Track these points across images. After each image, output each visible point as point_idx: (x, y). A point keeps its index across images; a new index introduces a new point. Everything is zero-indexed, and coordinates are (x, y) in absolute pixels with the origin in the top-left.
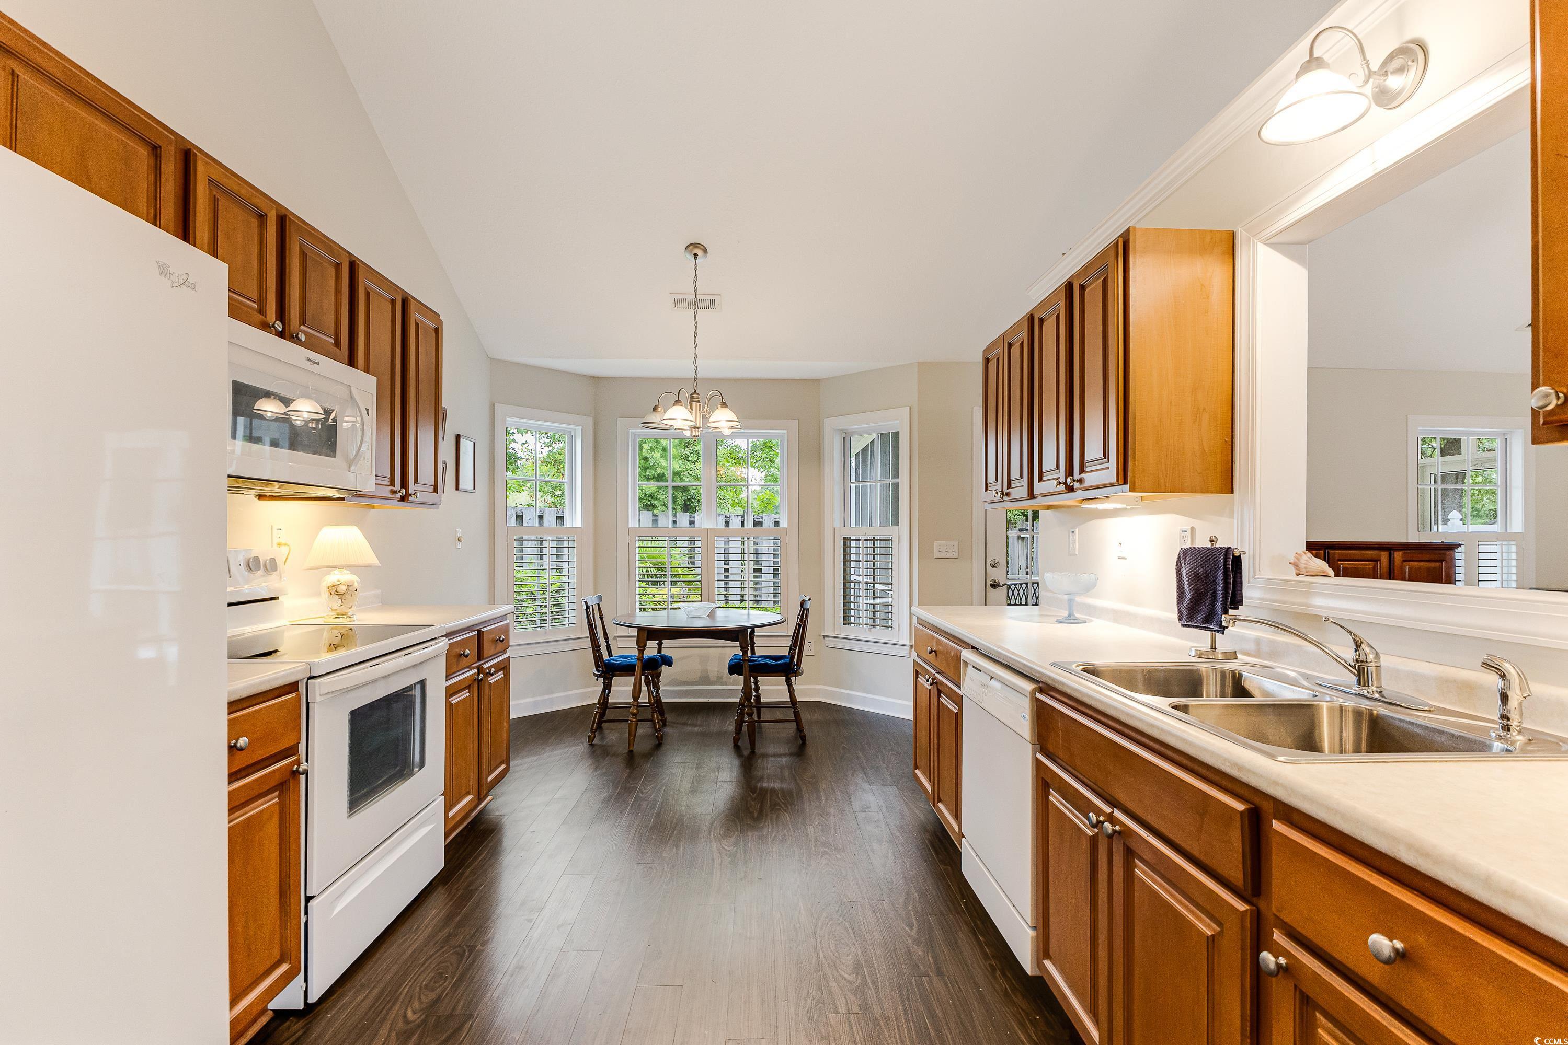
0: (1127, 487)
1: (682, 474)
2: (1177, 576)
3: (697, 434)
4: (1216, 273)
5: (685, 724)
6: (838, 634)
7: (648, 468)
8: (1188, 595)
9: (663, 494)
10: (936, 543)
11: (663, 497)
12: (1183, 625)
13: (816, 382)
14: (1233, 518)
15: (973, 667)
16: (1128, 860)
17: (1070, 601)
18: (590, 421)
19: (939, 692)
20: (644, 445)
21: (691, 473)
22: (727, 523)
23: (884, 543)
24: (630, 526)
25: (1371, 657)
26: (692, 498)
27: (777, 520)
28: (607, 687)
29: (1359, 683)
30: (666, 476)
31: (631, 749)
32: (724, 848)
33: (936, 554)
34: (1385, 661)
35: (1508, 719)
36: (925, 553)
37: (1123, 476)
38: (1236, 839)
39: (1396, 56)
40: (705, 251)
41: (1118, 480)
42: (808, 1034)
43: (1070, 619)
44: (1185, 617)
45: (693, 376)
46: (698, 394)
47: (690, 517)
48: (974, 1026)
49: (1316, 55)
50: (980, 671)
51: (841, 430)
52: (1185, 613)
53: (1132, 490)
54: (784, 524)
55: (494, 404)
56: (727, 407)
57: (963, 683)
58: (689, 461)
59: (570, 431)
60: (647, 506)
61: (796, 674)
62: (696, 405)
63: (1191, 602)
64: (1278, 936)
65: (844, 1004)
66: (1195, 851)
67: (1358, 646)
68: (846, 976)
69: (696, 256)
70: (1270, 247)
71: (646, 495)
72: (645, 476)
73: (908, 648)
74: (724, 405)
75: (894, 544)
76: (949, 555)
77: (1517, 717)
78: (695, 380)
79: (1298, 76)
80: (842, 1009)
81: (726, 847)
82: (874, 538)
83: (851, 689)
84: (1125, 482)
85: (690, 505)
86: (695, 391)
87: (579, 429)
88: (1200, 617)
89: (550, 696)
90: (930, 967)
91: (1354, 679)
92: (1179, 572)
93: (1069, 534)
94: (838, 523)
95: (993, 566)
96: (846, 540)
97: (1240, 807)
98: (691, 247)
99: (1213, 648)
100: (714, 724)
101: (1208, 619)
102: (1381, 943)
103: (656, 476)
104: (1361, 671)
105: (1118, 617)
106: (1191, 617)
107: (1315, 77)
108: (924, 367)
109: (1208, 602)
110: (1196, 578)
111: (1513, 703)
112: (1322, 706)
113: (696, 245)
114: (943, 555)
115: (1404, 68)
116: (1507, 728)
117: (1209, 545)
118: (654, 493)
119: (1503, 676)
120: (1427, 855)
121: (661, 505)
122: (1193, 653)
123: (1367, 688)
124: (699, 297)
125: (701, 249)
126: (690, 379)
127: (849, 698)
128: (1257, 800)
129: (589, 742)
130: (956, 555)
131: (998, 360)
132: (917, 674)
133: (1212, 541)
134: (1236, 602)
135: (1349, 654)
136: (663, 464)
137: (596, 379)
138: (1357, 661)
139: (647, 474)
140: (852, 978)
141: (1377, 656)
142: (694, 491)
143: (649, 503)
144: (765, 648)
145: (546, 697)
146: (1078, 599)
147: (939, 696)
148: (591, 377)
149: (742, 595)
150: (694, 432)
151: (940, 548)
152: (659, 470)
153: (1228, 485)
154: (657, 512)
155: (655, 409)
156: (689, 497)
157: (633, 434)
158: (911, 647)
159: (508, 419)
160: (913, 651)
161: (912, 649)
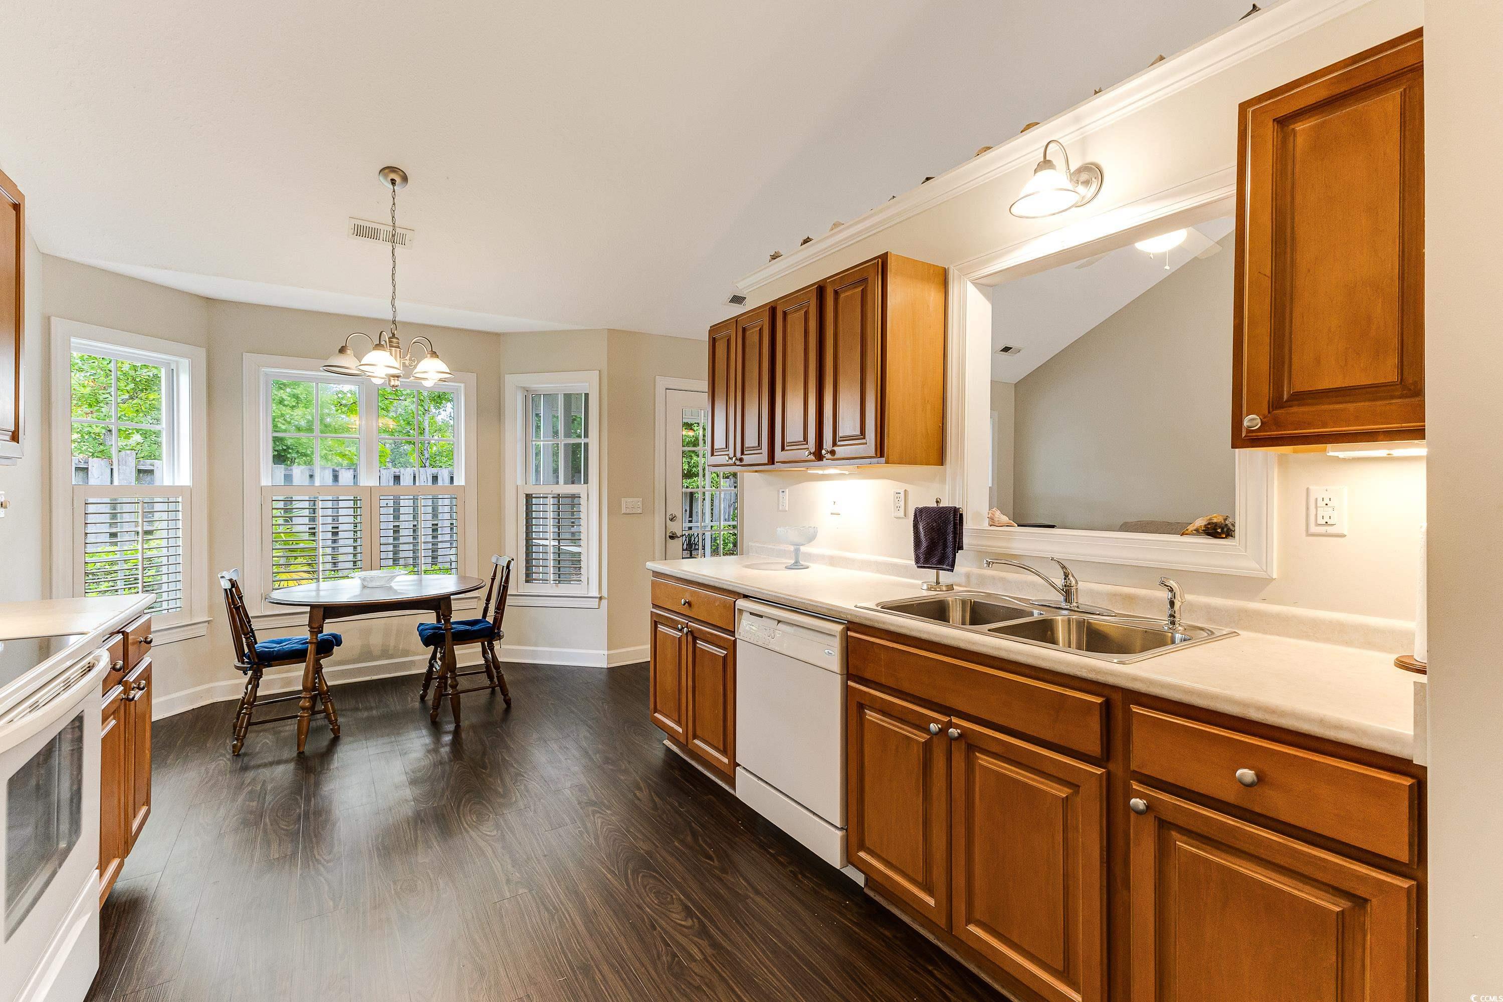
0: (883, 459)
2: (914, 529)
3: (397, 383)
4: (933, 296)
5: (357, 709)
6: (521, 592)
8: (924, 544)
10: (622, 499)
12: (918, 567)
13: (497, 335)
14: (945, 484)
15: (751, 614)
16: (968, 755)
17: (797, 551)
18: (202, 353)
19: (695, 639)
22: (336, 478)
23: (568, 501)
24: (263, 483)
25: (1073, 582)
27: (397, 474)
28: (255, 681)
29: (1066, 600)
31: (301, 750)
32: (487, 835)
33: (622, 511)
34: (1081, 585)
35: (1174, 617)
36: (614, 509)
37: (880, 450)
38: (1095, 724)
39: (1083, 171)
40: (405, 179)
41: (876, 454)
42: (682, 991)
43: (796, 565)
44: (922, 560)
45: (391, 318)
46: (397, 338)
47: (286, 470)
48: (809, 928)
49: (1047, 159)
50: (761, 616)
51: (524, 388)
52: (922, 557)
53: (887, 462)
54: (460, 481)
55: (49, 318)
56: (437, 356)
57: (738, 628)
58: (284, 405)
59: (170, 362)
61: (499, 637)
62: (396, 351)
63: (927, 549)
64: (1135, 786)
65: (696, 950)
66: (1048, 736)
67: (1066, 576)
68: (683, 923)
69: (393, 182)
70: (976, 287)
73: (597, 600)
74: (434, 354)
75: (583, 501)
76: (634, 512)
77: (1179, 615)
78: (394, 322)
79: (1036, 171)
80: (699, 956)
81: (489, 833)
82: (559, 495)
83: (536, 645)
84: (882, 456)
86: (393, 335)
87: (185, 363)
88: (935, 560)
90: (747, 889)
91: (1062, 598)
92: (916, 527)
93: (779, 494)
94: (520, 482)
95: (671, 520)
96: (529, 497)
97: (1099, 700)
98: (387, 171)
99: (938, 583)
100: (394, 703)
101: (941, 561)
102: (1246, 774)
104: (1068, 592)
105: (833, 561)
106: (927, 560)
107: (1045, 174)
108: (612, 333)
109: (940, 548)
110: (929, 530)
111: (1177, 607)
112: (1057, 621)
113: (393, 169)
114: (628, 512)
115: (1089, 181)
116: (1173, 623)
117: (935, 505)
119: (1171, 590)
120: (1273, 712)
122: (925, 587)
123: (1069, 604)
124: (398, 230)
125: (399, 175)
126: (387, 321)
127: (534, 654)
128: (1106, 692)
129: (234, 752)
130: (640, 511)
131: (729, 341)
132: (655, 624)
133: (937, 502)
134: (961, 548)
135: (1059, 582)
137: (209, 301)
138: (1065, 586)
140: (689, 923)
141: (1077, 582)
144: (462, 611)
146: (803, 549)
147: (694, 643)
148: (198, 296)
149: (415, 558)
150: (392, 381)
151: (628, 503)
153: (940, 459)
155: (342, 350)
156: (285, 448)
157: (266, 374)
158: (601, 598)
159: (73, 340)
160: (604, 603)
161: (603, 601)
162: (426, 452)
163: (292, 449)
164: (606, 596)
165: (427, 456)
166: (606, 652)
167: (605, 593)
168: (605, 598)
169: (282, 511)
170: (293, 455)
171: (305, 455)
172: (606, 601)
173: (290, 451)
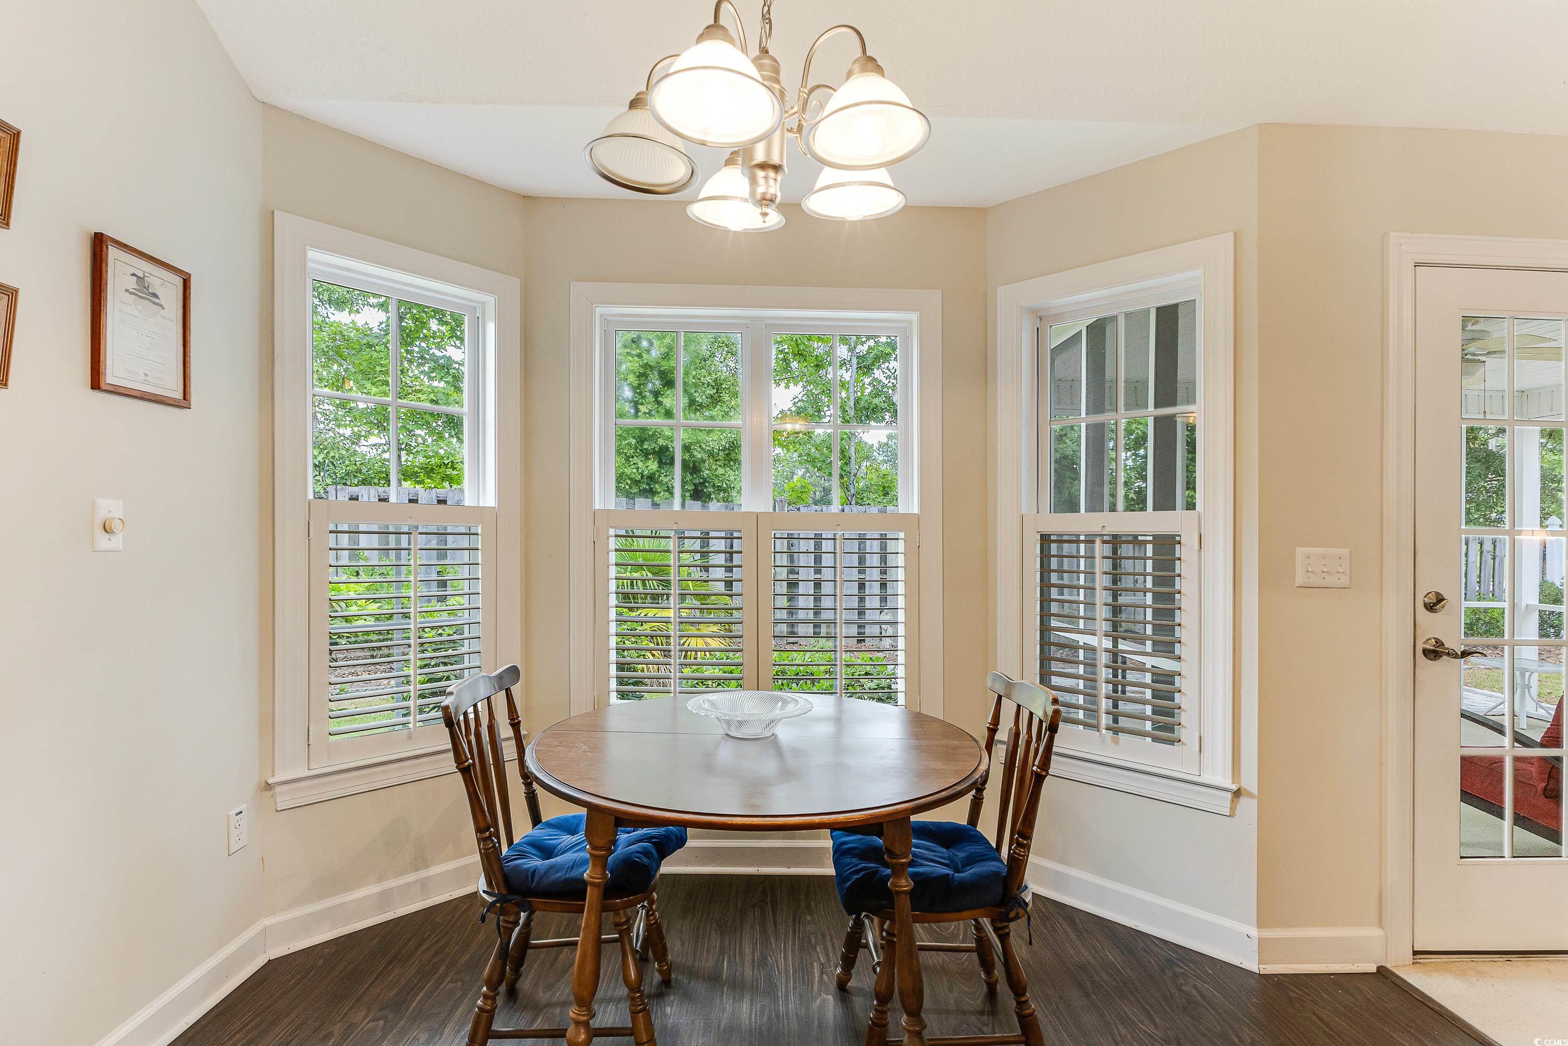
1: (692, 447)
7: (646, 440)
9: (666, 476)
10: (1298, 549)
11: (665, 480)
13: (980, 212)
18: (514, 285)
20: (640, 407)
21: (704, 447)
23: (1145, 550)
24: (598, 505)
26: (705, 481)
30: (671, 450)
33: (1300, 579)
36: (1274, 573)
51: (1035, 310)
54: (910, 504)
55: (271, 213)
56: (879, 70)
59: (475, 308)
60: (645, 491)
71: (642, 476)
72: (641, 450)
73: (1227, 794)
75: (1189, 553)
76: (1329, 581)
85: (702, 491)
87: (490, 300)
89: (422, 874)
94: (1027, 508)
95: (1430, 608)
96: (1045, 539)
103: (657, 449)
114: (1314, 580)
118: (654, 474)
121: (664, 491)
130: (1344, 581)
136: (667, 433)
137: (527, 199)
139: (645, 447)
142: (708, 472)
143: (647, 487)
145: (411, 877)
150: (761, 181)
151: (1312, 560)
152: (661, 442)
154: (659, 499)
157: (605, 320)
158: (1237, 794)
159: (312, 254)
160: (1248, 806)
161: (1243, 801)
162: (851, 486)
163: (709, 482)
164: (1254, 788)
165: (853, 491)
166: (1254, 932)
167: (1250, 781)
168: (1250, 795)
169: (698, 556)
170: (709, 490)
171: (725, 491)
172: (1254, 803)
173: (707, 484)
